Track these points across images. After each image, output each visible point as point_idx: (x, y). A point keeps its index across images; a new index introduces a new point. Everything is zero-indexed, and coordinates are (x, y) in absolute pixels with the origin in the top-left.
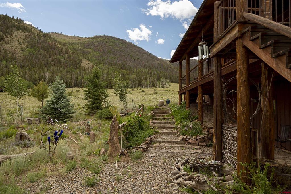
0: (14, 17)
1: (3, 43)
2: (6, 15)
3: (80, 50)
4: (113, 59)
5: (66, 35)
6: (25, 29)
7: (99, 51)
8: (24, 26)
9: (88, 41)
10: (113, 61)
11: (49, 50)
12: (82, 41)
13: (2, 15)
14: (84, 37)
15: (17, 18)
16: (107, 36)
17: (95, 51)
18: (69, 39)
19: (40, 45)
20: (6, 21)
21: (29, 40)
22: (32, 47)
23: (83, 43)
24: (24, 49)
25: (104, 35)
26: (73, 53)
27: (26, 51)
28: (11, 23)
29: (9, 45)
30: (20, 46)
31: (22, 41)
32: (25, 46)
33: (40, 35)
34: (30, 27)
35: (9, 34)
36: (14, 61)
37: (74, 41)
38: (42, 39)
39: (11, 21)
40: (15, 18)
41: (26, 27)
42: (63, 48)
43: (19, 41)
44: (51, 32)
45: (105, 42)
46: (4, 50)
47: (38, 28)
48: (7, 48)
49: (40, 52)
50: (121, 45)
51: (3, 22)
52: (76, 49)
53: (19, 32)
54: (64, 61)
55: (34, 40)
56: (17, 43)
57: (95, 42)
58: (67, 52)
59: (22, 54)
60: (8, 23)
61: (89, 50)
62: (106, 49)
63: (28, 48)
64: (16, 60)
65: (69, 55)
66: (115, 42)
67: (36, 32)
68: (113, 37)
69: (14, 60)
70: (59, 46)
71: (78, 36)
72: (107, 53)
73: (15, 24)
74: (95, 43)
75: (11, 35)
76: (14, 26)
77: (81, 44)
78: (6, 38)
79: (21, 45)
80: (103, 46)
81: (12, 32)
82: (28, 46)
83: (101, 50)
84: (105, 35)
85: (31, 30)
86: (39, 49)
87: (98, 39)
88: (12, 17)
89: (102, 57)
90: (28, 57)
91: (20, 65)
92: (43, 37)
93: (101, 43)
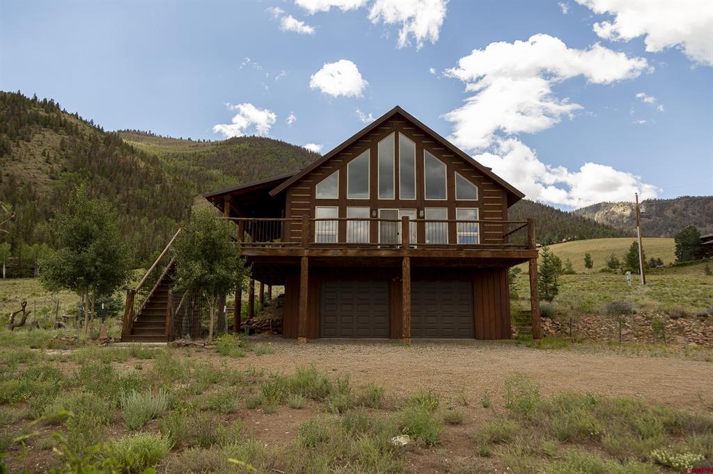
0: (36, 98)
1: (7, 160)
2: (19, 93)
3: (193, 173)
5: (161, 136)
6: (61, 126)
7: (238, 174)
8: (60, 118)
9: (213, 151)
11: (115, 175)
12: (197, 151)
13: (9, 93)
14: (204, 141)
15: (45, 100)
16: (261, 139)
17: (228, 174)
18: (168, 147)
19: (94, 164)
20: (17, 109)
21: (70, 151)
22: (76, 168)
23: (200, 156)
24: (57, 173)
25: (254, 136)
26: (175, 180)
27: (60, 178)
28: (29, 111)
29: (20, 166)
30: (46, 167)
31: (52, 155)
32: (60, 165)
33: (97, 140)
34: (74, 121)
35: (23, 139)
36: (32, 202)
37: (178, 152)
38: (102, 148)
39: (30, 106)
40: (40, 99)
41: (65, 121)
42: (152, 169)
43: (44, 156)
44: (123, 130)
45: (254, 152)
46: (8, 178)
47: (92, 122)
48: (15, 173)
49: (93, 182)
50: (294, 159)
51: (10, 111)
52: (181, 172)
53: (48, 134)
54: (151, 201)
55: (82, 152)
56: (41, 159)
57: (229, 153)
58: (159, 179)
59: (50, 185)
60: (22, 112)
61: (215, 172)
62: (256, 171)
63: (66, 170)
64: (36, 201)
65: (163, 188)
66: (278, 151)
67: (88, 132)
68: (275, 142)
69: (30, 199)
70: (142, 164)
71: (189, 139)
73: (38, 114)
74: (230, 156)
75: (26, 141)
76: (36, 119)
77: (197, 158)
78: (15, 149)
79: (50, 163)
80: (248, 163)
81: (30, 132)
82: (66, 166)
83: (244, 171)
84: (256, 136)
85: (77, 128)
86: (93, 173)
87: (238, 146)
88: (31, 97)
90: (64, 193)
91: (45, 212)
92: (104, 143)
93: (244, 155)
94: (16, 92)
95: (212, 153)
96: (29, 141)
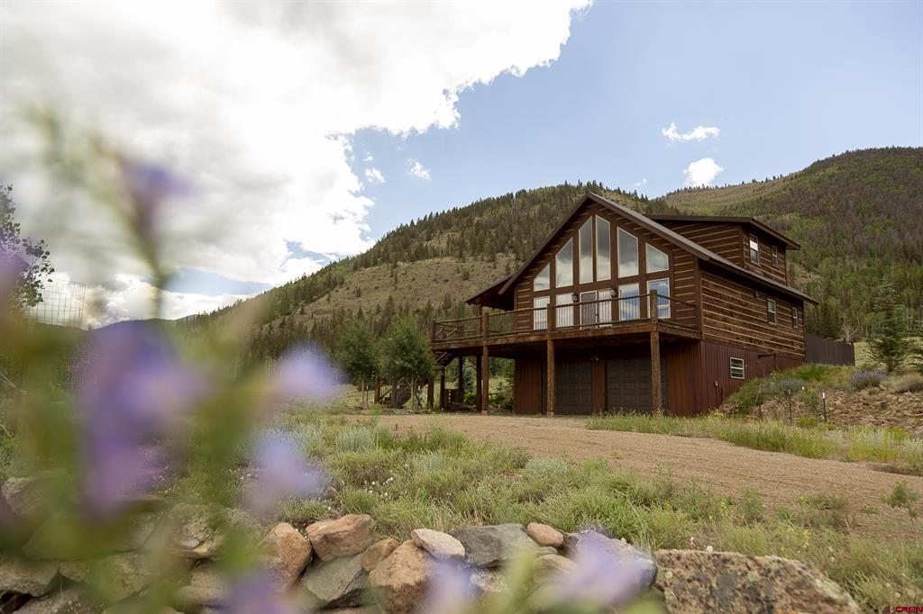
0: (580, 183)
2: (566, 184)
4: (878, 230)
5: (717, 188)
7: (823, 212)
9: (785, 189)
10: (879, 240)
12: (763, 195)
14: (774, 178)
15: (589, 183)
16: (859, 153)
17: (807, 216)
18: (725, 198)
20: (564, 201)
23: (766, 201)
25: (847, 151)
28: (574, 199)
34: (617, 197)
37: (738, 202)
39: (575, 194)
45: (847, 176)
47: (636, 193)
57: (808, 186)
60: (569, 202)
62: (851, 203)
66: (890, 164)
71: (754, 181)
72: (853, 215)
74: (809, 190)
77: (762, 204)
80: (838, 193)
83: (832, 207)
84: (850, 150)
88: (575, 184)
89: (834, 231)
93: (831, 184)
95: (784, 192)
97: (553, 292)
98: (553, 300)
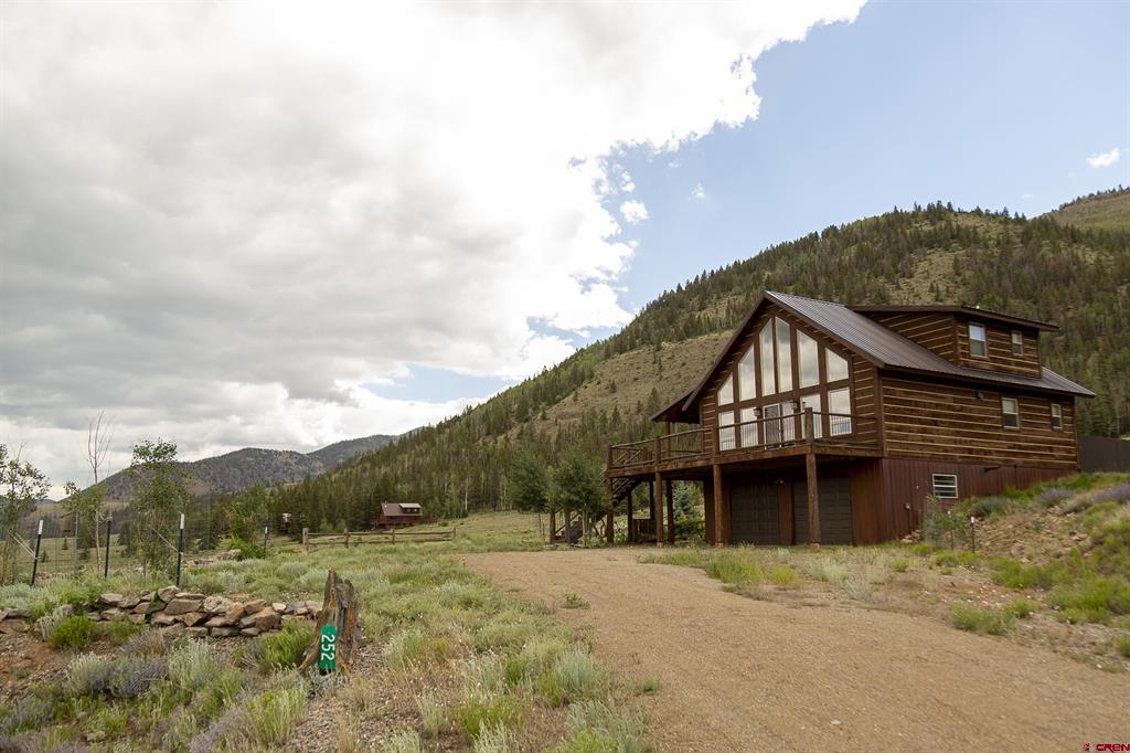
2: (896, 211)
6: (952, 238)
8: (951, 228)
19: (1006, 282)
20: (893, 236)
21: (968, 274)
28: (908, 232)
31: (942, 288)
34: (974, 221)
35: (903, 276)
38: (1018, 253)
39: (910, 223)
40: (925, 208)
41: (960, 225)
43: (933, 291)
51: (886, 242)
53: (935, 258)
56: (929, 297)
60: (900, 236)
70: (1090, 257)
73: (921, 231)
75: (909, 278)
76: (919, 239)
81: (912, 264)
82: (965, 298)
85: (976, 233)
88: (910, 209)
92: (1022, 242)
94: (891, 210)
96: (911, 276)
97: (737, 406)
98: (737, 417)
